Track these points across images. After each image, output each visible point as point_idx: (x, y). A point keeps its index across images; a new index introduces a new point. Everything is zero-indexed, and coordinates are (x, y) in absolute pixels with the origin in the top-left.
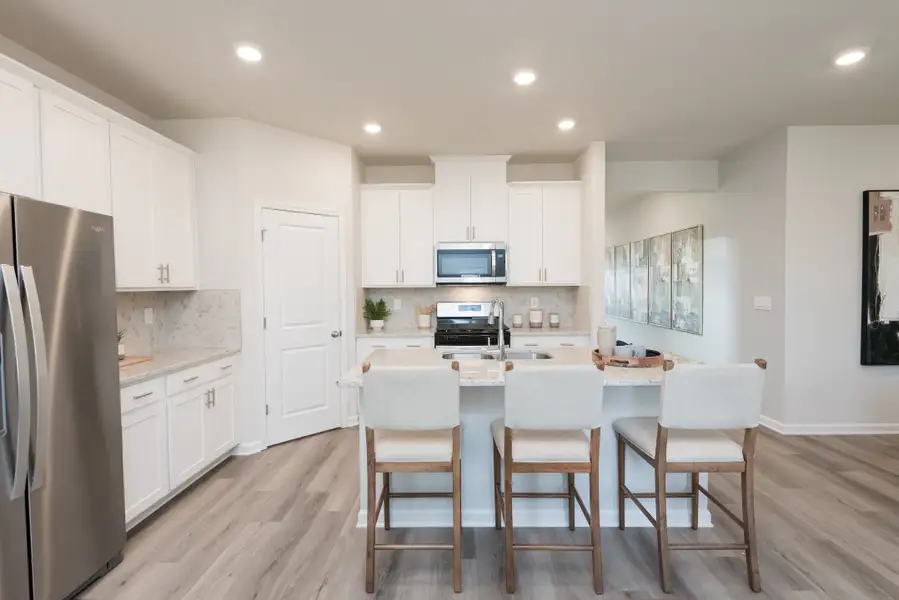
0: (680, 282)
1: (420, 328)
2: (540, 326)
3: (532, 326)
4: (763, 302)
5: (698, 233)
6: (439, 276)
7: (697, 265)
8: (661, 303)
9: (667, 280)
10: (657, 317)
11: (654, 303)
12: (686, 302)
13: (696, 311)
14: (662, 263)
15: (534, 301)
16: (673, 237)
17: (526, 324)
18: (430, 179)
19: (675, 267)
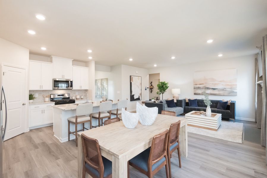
0: (103, 89)
1: (45, 101)
2: (79, 99)
3: (81, 99)
4: (119, 92)
5: (107, 79)
6: (54, 87)
7: (107, 86)
8: (99, 93)
9: (100, 88)
10: (98, 96)
11: (97, 93)
12: (105, 93)
13: (107, 94)
14: (99, 85)
15: (77, 93)
16: (102, 80)
17: (80, 98)
18: (51, 61)
19: (102, 86)
